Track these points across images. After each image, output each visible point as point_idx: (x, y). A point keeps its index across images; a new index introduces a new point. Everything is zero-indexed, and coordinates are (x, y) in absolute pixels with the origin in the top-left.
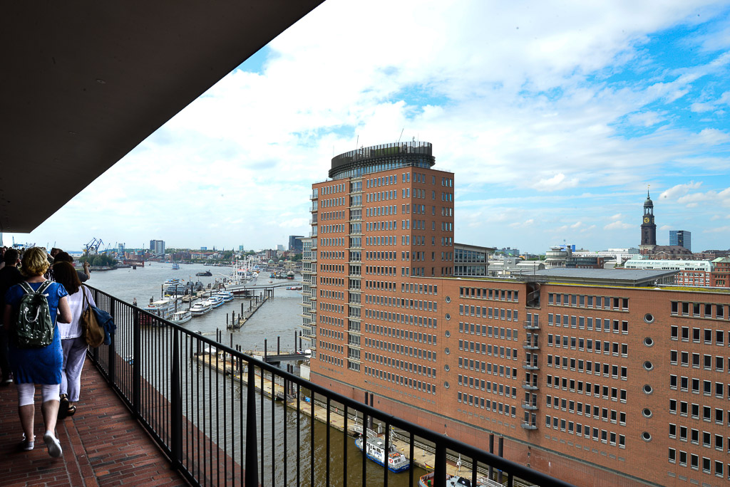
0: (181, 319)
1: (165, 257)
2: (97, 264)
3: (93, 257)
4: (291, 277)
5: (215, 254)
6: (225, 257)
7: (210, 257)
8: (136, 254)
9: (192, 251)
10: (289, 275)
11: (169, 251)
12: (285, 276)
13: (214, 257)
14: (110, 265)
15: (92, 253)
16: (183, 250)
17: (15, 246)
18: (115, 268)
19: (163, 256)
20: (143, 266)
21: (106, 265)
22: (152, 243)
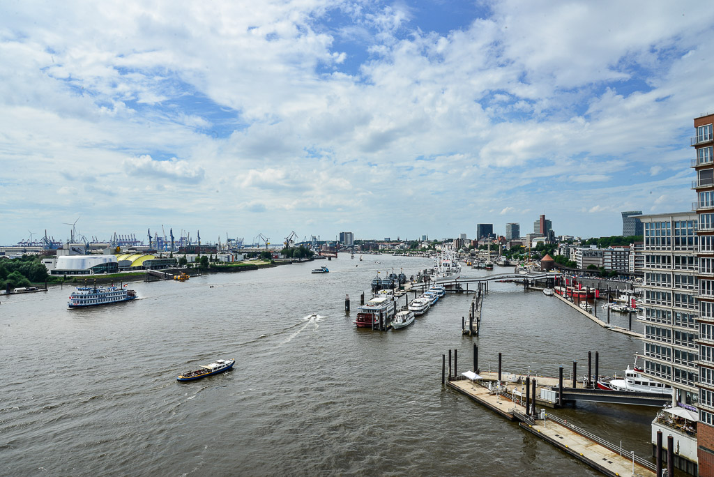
0: (404, 321)
1: (355, 248)
2: (297, 256)
3: (293, 249)
4: (490, 268)
5: (401, 244)
6: (412, 247)
7: (397, 248)
8: (328, 245)
9: (379, 242)
10: (488, 266)
11: (357, 242)
12: (483, 266)
13: (401, 247)
14: (307, 257)
15: (291, 245)
16: (370, 241)
17: (229, 240)
18: (313, 259)
19: (352, 247)
20: (336, 257)
21: (304, 257)
22: (342, 235)
